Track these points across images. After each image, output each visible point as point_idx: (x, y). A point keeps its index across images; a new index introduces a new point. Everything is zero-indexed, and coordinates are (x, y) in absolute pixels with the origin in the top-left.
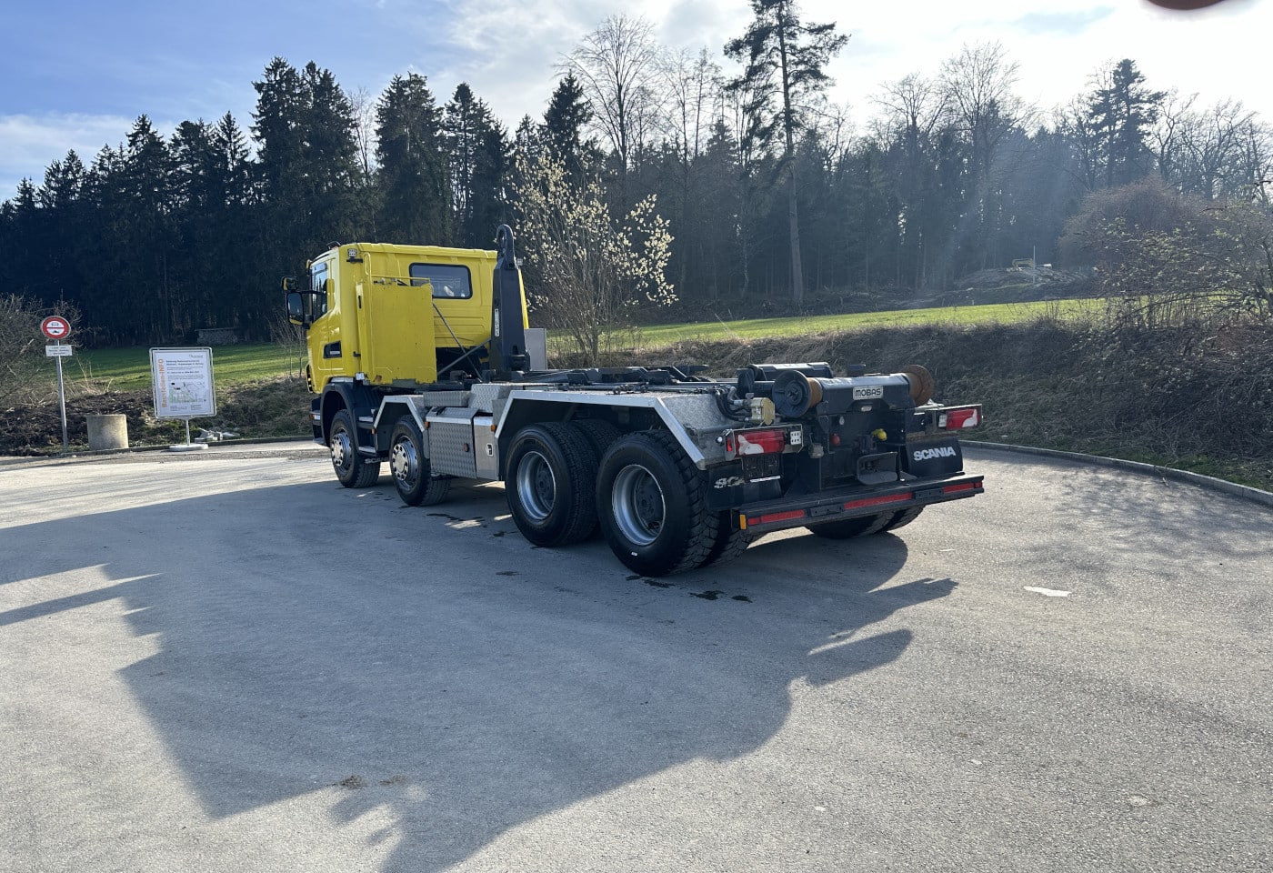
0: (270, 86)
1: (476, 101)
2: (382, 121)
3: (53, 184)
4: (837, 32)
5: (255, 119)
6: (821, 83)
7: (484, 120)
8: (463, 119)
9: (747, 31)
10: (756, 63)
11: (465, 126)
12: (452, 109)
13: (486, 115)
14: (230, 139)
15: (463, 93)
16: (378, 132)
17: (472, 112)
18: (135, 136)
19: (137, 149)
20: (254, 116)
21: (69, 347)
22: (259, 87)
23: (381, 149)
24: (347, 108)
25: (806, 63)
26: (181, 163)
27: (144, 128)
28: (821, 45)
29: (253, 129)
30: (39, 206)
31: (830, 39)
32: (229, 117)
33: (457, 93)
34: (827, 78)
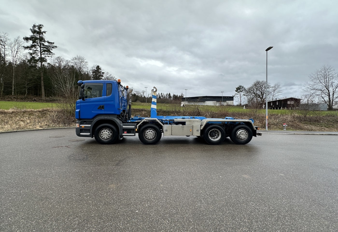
4: (55, 45)
6: (51, 54)
9: (30, 37)
10: (33, 44)
25: (47, 48)
28: (50, 46)
31: (53, 46)
34: (52, 53)
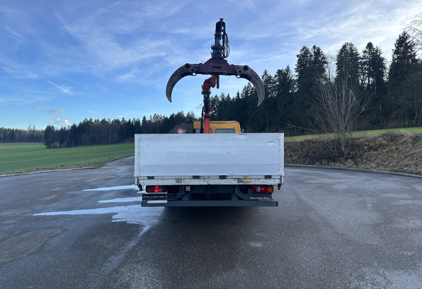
0: (302, 55)
1: (374, 47)
2: (338, 60)
3: (244, 92)
5: (296, 66)
7: (378, 54)
8: (369, 54)
11: (370, 57)
12: (365, 52)
13: (378, 52)
14: (288, 73)
15: (370, 45)
16: (337, 64)
17: (373, 51)
18: (263, 76)
19: (264, 79)
20: (296, 65)
22: (298, 56)
23: (337, 69)
24: (325, 58)
26: (277, 82)
27: (266, 73)
29: (295, 69)
30: (241, 98)
32: (288, 66)
33: (367, 46)
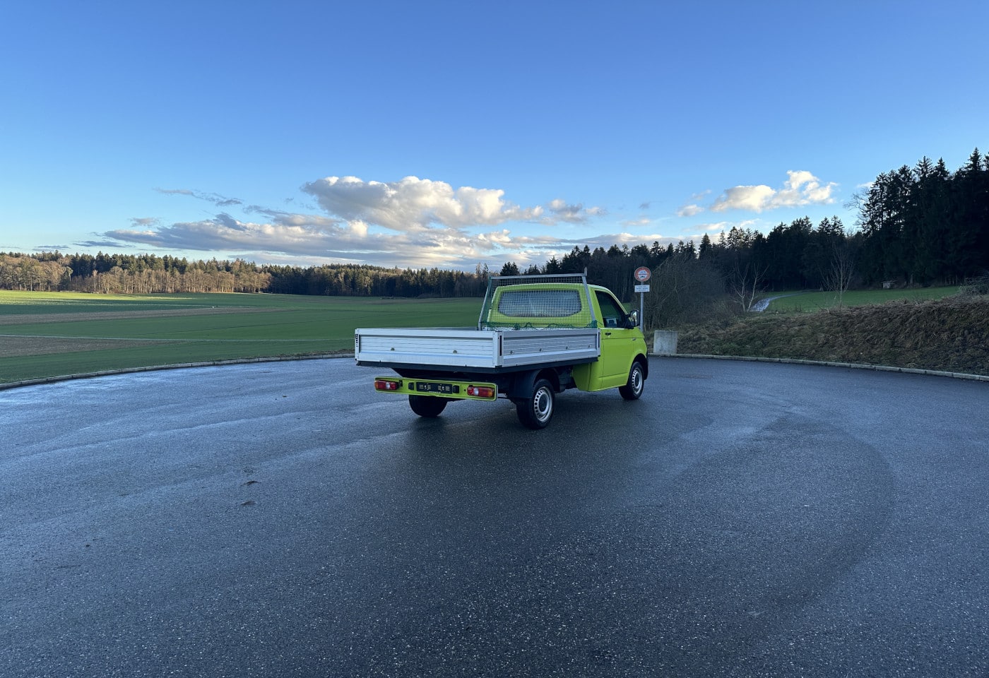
21: (648, 286)
